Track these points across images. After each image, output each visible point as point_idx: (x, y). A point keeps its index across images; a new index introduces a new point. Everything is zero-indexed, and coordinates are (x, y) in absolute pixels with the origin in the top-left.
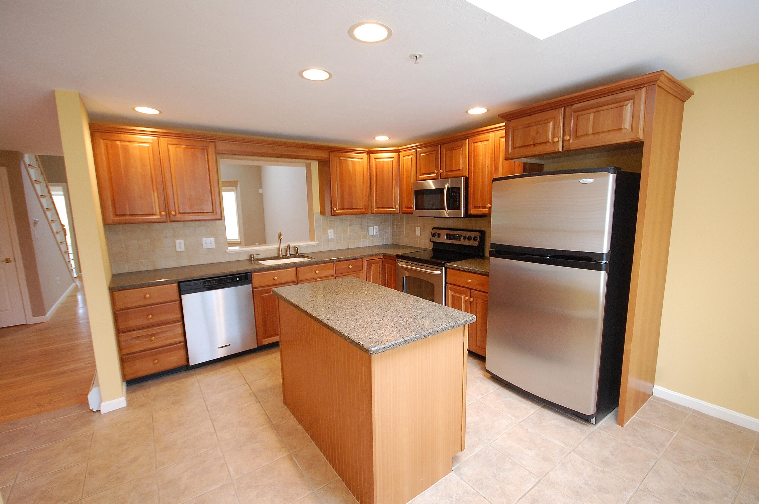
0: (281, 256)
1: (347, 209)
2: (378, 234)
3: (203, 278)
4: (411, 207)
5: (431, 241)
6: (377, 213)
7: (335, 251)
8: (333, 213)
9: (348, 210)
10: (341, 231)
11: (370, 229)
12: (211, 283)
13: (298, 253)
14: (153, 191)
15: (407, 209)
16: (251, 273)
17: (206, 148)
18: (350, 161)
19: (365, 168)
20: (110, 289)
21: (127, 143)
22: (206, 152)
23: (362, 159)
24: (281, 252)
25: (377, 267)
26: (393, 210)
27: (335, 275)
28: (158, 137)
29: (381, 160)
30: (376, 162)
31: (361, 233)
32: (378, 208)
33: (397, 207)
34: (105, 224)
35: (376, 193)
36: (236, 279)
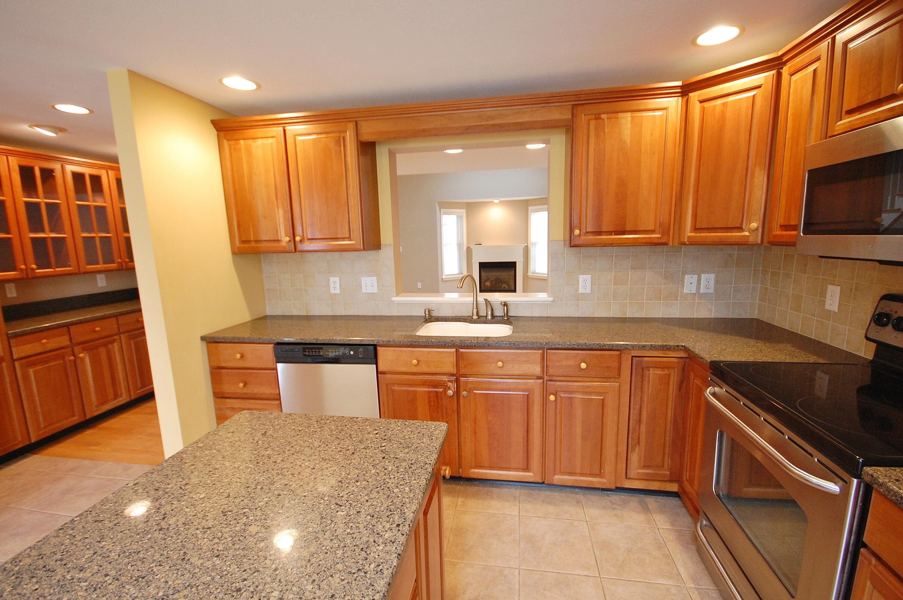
0: (475, 317)
1: (610, 233)
2: (712, 291)
3: (303, 342)
4: (795, 228)
5: (870, 336)
6: (693, 243)
7: (593, 319)
8: (572, 242)
9: (611, 235)
10: (611, 280)
11: (688, 278)
12: (312, 352)
13: (509, 315)
14: (278, 208)
15: (785, 233)
16: (375, 346)
17: (342, 135)
18: (626, 119)
19: (670, 132)
20: (203, 338)
21: (250, 142)
22: (342, 140)
23: (666, 109)
24: (475, 311)
25: (667, 376)
26: (742, 234)
27: (546, 378)
28: (284, 127)
29: (719, 102)
30: (703, 110)
31: (663, 286)
32: (696, 229)
33: (754, 225)
34: (234, 253)
35: (697, 192)
36: (350, 353)
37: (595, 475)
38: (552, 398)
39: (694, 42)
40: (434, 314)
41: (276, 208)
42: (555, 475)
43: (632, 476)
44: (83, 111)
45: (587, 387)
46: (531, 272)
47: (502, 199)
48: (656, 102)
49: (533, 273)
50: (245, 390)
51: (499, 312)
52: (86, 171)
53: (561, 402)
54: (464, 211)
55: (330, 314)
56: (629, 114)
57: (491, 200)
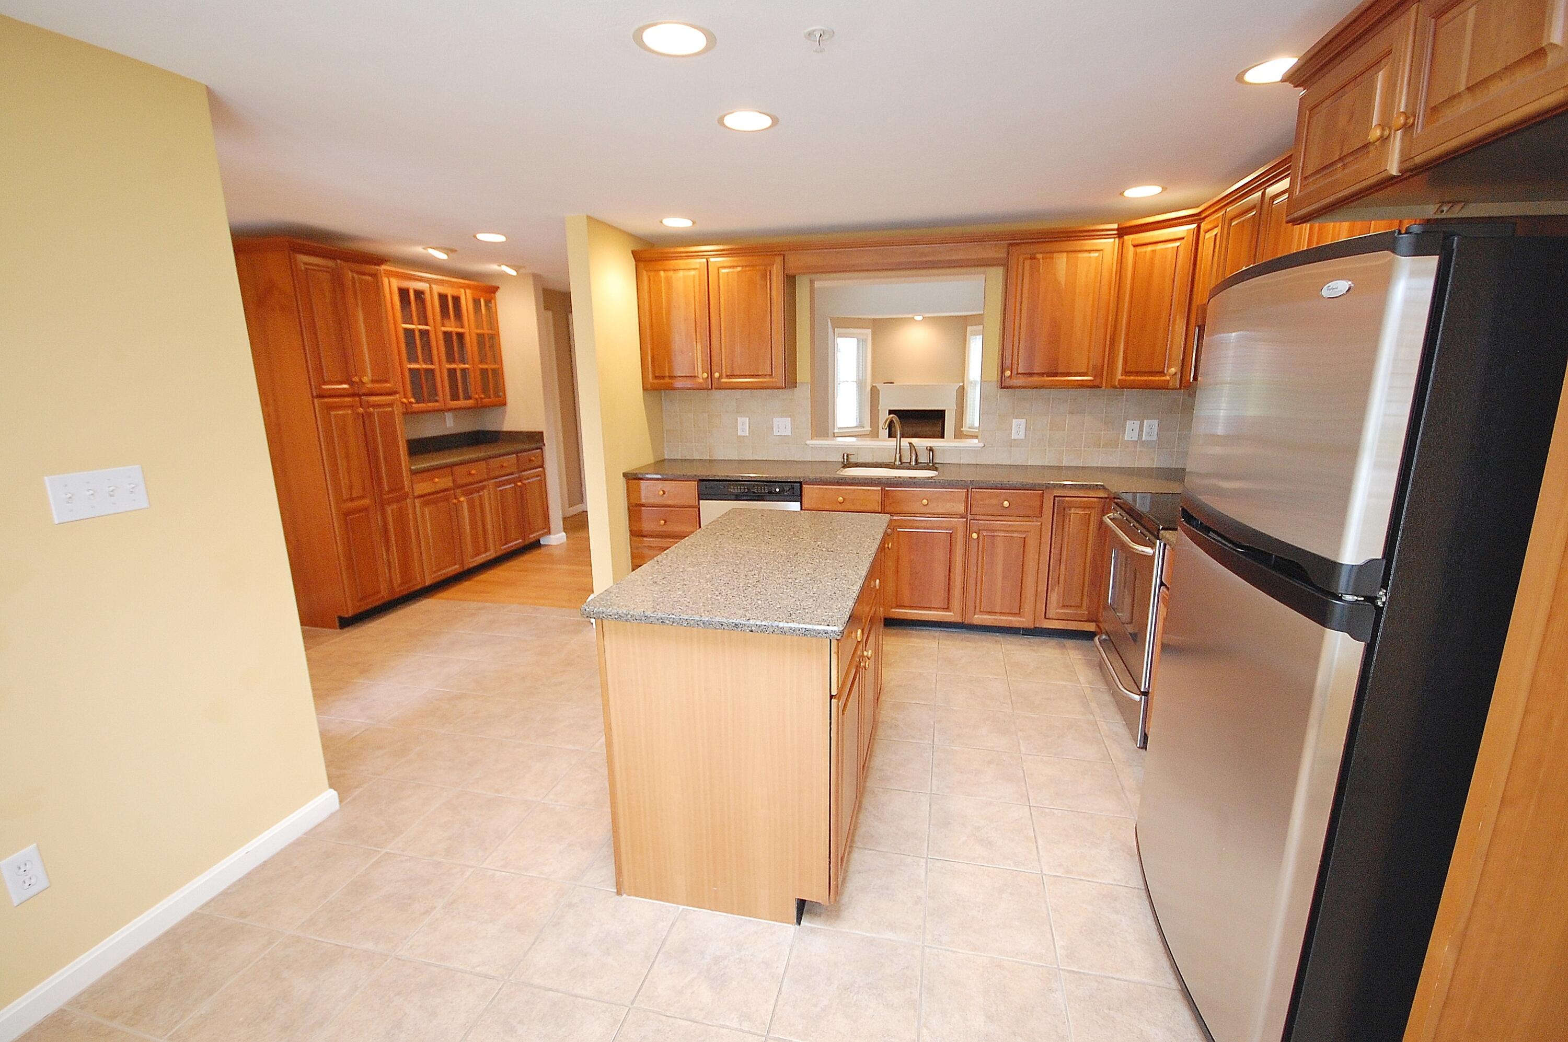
0: (898, 463)
1: (1042, 374)
7: (1026, 467)
8: (1003, 383)
9: (1043, 377)
10: (1044, 425)
11: (1129, 424)
13: (934, 460)
16: (800, 483)
17: (769, 268)
18: (1061, 261)
19: (1105, 273)
20: (625, 475)
21: (671, 273)
22: (768, 273)
23: (1102, 250)
24: (898, 456)
25: (1087, 517)
26: (1164, 378)
27: (969, 517)
28: (707, 259)
29: (1150, 248)
30: (1135, 254)
31: (1102, 433)
32: (1126, 372)
33: (1173, 370)
34: (645, 389)
35: (1127, 335)
36: (775, 490)
37: (1015, 614)
38: (975, 536)
39: (1122, 194)
40: (853, 459)
41: (695, 343)
42: (975, 615)
43: (1051, 616)
44: (500, 238)
45: (1010, 525)
46: (968, 425)
47: (927, 315)
48: (1094, 244)
49: (969, 428)
50: (664, 529)
51: (923, 459)
52: (449, 292)
53: (983, 540)
54: (869, 332)
55: (736, 457)
56: (1065, 254)
57: (910, 316)
